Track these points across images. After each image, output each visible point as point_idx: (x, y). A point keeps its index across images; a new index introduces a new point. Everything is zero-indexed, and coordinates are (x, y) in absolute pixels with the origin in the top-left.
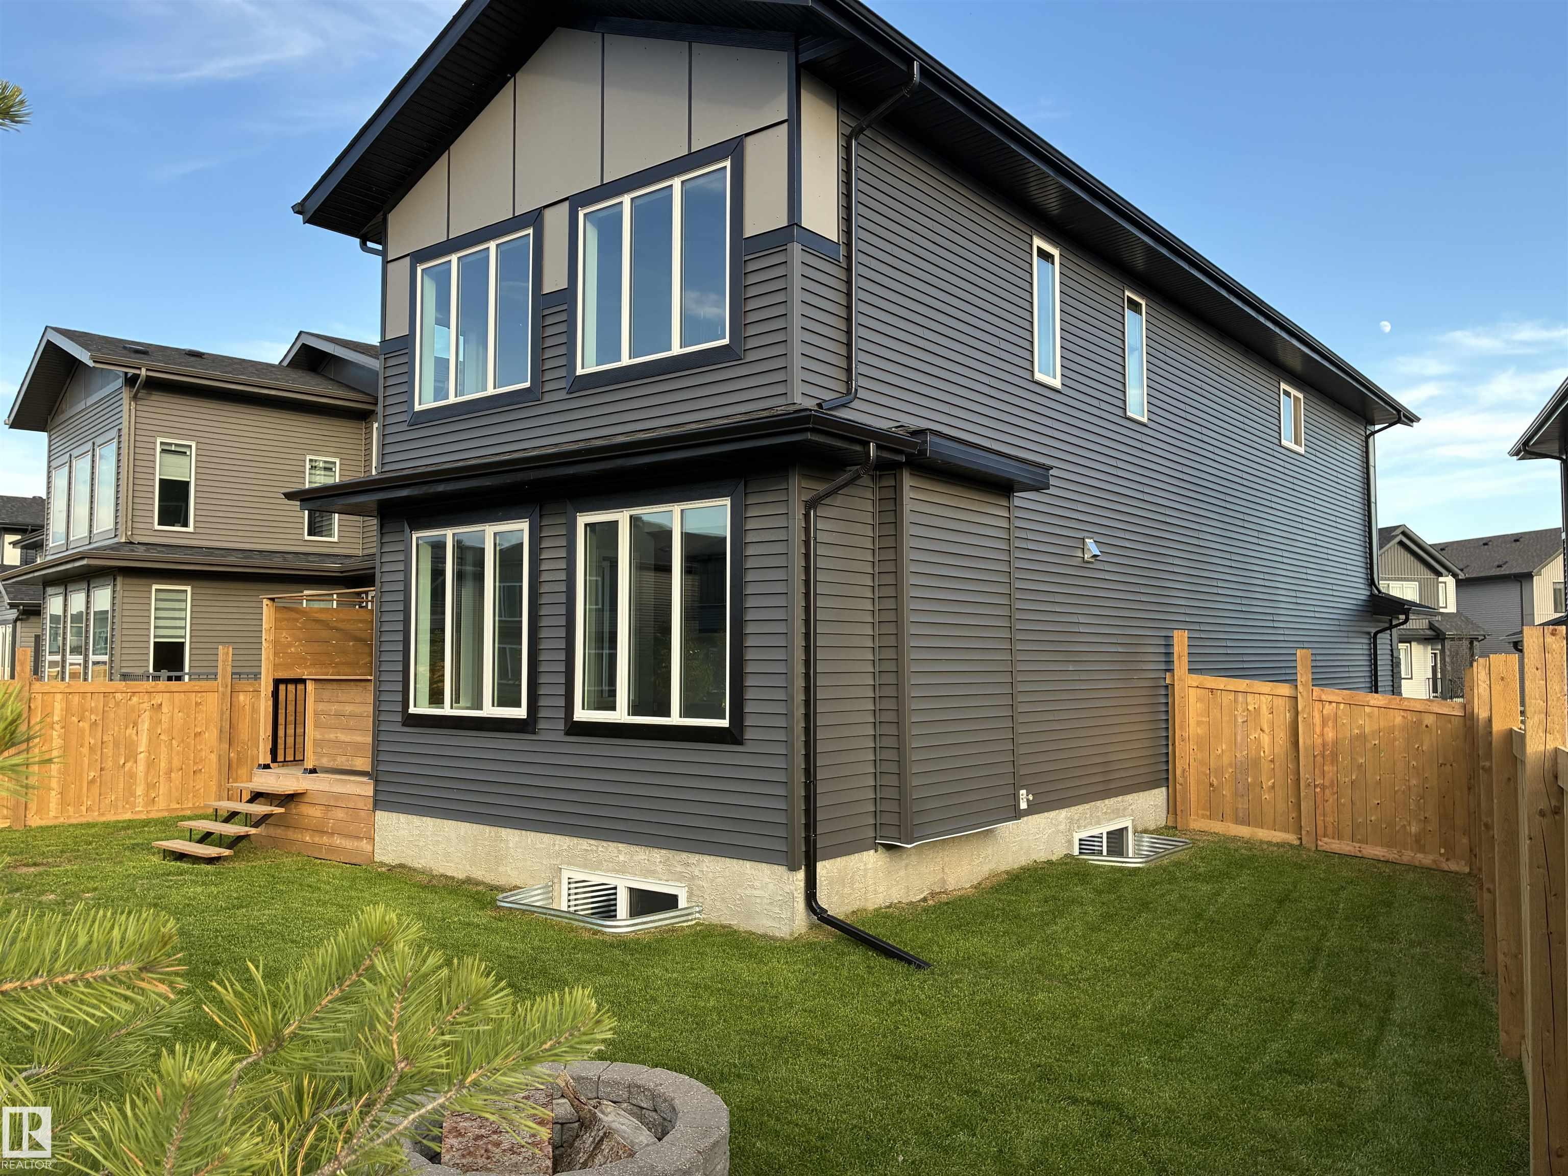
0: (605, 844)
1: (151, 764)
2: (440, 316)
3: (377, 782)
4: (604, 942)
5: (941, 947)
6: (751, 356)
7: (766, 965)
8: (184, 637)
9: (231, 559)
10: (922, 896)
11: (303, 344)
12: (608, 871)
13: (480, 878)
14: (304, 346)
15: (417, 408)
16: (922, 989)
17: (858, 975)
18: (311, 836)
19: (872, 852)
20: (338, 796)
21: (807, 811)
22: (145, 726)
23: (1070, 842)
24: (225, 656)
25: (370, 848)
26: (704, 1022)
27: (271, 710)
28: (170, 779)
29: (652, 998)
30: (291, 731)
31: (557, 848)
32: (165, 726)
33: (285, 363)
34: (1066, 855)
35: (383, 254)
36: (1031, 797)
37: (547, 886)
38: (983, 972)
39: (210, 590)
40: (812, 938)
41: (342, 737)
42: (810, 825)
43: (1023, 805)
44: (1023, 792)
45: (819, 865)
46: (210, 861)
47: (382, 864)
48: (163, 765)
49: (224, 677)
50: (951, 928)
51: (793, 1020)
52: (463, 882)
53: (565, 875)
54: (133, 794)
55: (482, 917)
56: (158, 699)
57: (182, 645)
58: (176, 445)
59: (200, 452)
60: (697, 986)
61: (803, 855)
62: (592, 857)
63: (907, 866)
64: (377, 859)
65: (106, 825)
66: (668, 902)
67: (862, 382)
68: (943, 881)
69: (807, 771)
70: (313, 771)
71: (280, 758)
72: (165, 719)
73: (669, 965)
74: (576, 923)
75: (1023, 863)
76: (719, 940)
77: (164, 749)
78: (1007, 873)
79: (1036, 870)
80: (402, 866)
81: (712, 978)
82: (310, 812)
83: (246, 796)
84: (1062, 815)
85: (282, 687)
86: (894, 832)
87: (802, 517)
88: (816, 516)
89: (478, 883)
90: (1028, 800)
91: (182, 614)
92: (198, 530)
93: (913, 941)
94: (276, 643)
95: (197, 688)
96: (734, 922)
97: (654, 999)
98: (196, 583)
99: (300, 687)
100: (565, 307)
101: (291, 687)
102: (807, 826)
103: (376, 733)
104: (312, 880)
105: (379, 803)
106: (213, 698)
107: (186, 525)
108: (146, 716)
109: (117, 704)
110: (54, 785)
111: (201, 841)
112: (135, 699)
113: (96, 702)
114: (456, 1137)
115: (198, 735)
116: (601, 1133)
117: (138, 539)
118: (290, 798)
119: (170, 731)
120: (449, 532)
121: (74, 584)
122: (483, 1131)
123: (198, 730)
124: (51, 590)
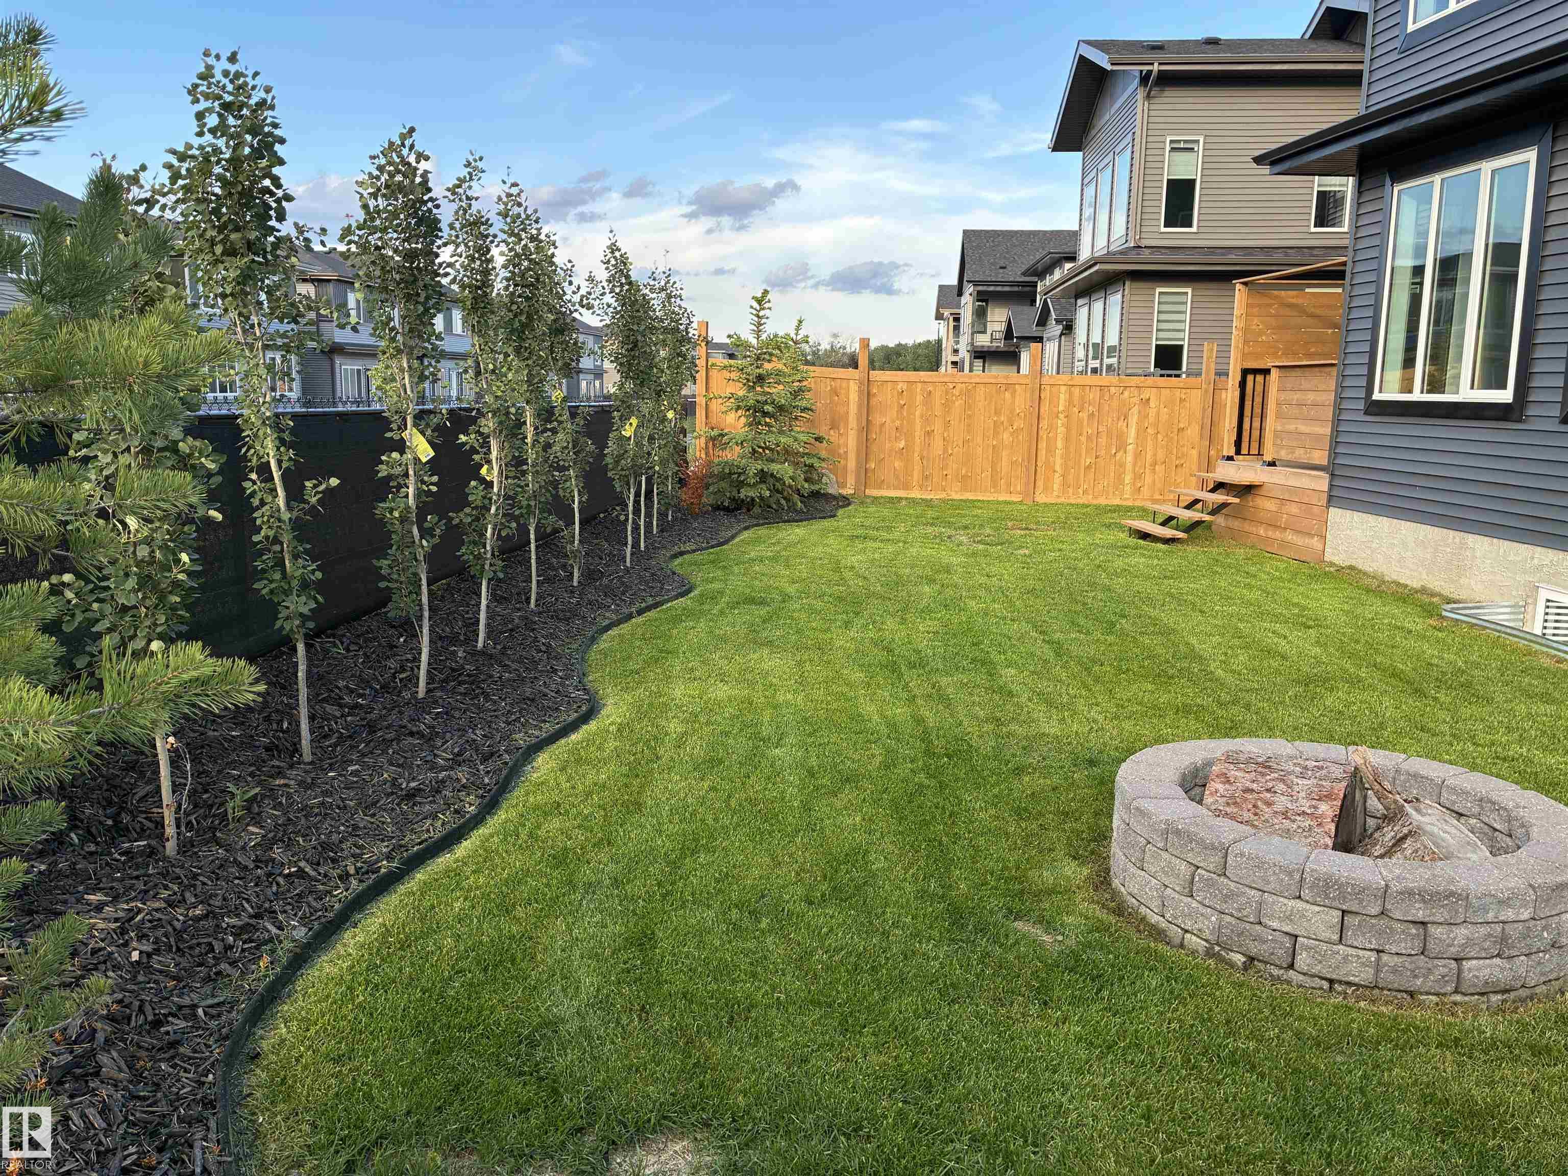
1: (1138, 455)
3: (1333, 475)
8: (1183, 340)
9: (1232, 257)
11: (1327, 8)
13: (1437, 589)
14: (1329, 9)
15: (1410, 28)
18: (1266, 530)
20: (1292, 490)
22: (1134, 419)
24: (1209, 351)
25: (1320, 547)
27: (1237, 400)
28: (1154, 471)
30: (1256, 424)
31: (1536, 561)
32: (1152, 420)
33: (1307, 35)
37: (1515, 606)
39: (1210, 291)
41: (1303, 428)
46: (1166, 541)
47: (1332, 564)
48: (1148, 457)
49: (1207, 373)
52: (1417, 592)
53: (1543, 595)
54: (1122, 482)
56: (1147, 394)
57: (1181, 347)
58: (1185, 141)
59: (1207, 146)
64: (1327, 558)
65: (1097, 507)
70: (1272, 464)
71: (1244, 450)
72: (1152, 413)
74: (1532, 645)
77: (1149, 442)
80: (1351, 568)
82: (1264, 504)
83: (1209, 486)
85: (1250, 378)
89: (1433, 594)
91: (1181, 317)
92: (1202, 230)
94: (1246, 330)
95: (1187, 385)
98: (1197, 285)
99: (1267, 378)
101: (1259, 378)
103: (1337, 421)
104: (1253, 569)
105: (1332, 500)
106: (1196, 395)
107: (1190, 226)
108: (1135, 410)
109: (1111, 397)
110: (1058, 468)
111: (1163, 524)
112: (1126, 393)
113: (1093, 395)
114: (1224, 783)
115: (1181, 430)
116: (1405, 830)
117: (1144, 243)
118: (1247, 490)
119: (1156, 425)
120: (1437, 178)
121: (1095, 291)
122: (1254, 786)
123: (1182, 425)
124: (1080, 302)
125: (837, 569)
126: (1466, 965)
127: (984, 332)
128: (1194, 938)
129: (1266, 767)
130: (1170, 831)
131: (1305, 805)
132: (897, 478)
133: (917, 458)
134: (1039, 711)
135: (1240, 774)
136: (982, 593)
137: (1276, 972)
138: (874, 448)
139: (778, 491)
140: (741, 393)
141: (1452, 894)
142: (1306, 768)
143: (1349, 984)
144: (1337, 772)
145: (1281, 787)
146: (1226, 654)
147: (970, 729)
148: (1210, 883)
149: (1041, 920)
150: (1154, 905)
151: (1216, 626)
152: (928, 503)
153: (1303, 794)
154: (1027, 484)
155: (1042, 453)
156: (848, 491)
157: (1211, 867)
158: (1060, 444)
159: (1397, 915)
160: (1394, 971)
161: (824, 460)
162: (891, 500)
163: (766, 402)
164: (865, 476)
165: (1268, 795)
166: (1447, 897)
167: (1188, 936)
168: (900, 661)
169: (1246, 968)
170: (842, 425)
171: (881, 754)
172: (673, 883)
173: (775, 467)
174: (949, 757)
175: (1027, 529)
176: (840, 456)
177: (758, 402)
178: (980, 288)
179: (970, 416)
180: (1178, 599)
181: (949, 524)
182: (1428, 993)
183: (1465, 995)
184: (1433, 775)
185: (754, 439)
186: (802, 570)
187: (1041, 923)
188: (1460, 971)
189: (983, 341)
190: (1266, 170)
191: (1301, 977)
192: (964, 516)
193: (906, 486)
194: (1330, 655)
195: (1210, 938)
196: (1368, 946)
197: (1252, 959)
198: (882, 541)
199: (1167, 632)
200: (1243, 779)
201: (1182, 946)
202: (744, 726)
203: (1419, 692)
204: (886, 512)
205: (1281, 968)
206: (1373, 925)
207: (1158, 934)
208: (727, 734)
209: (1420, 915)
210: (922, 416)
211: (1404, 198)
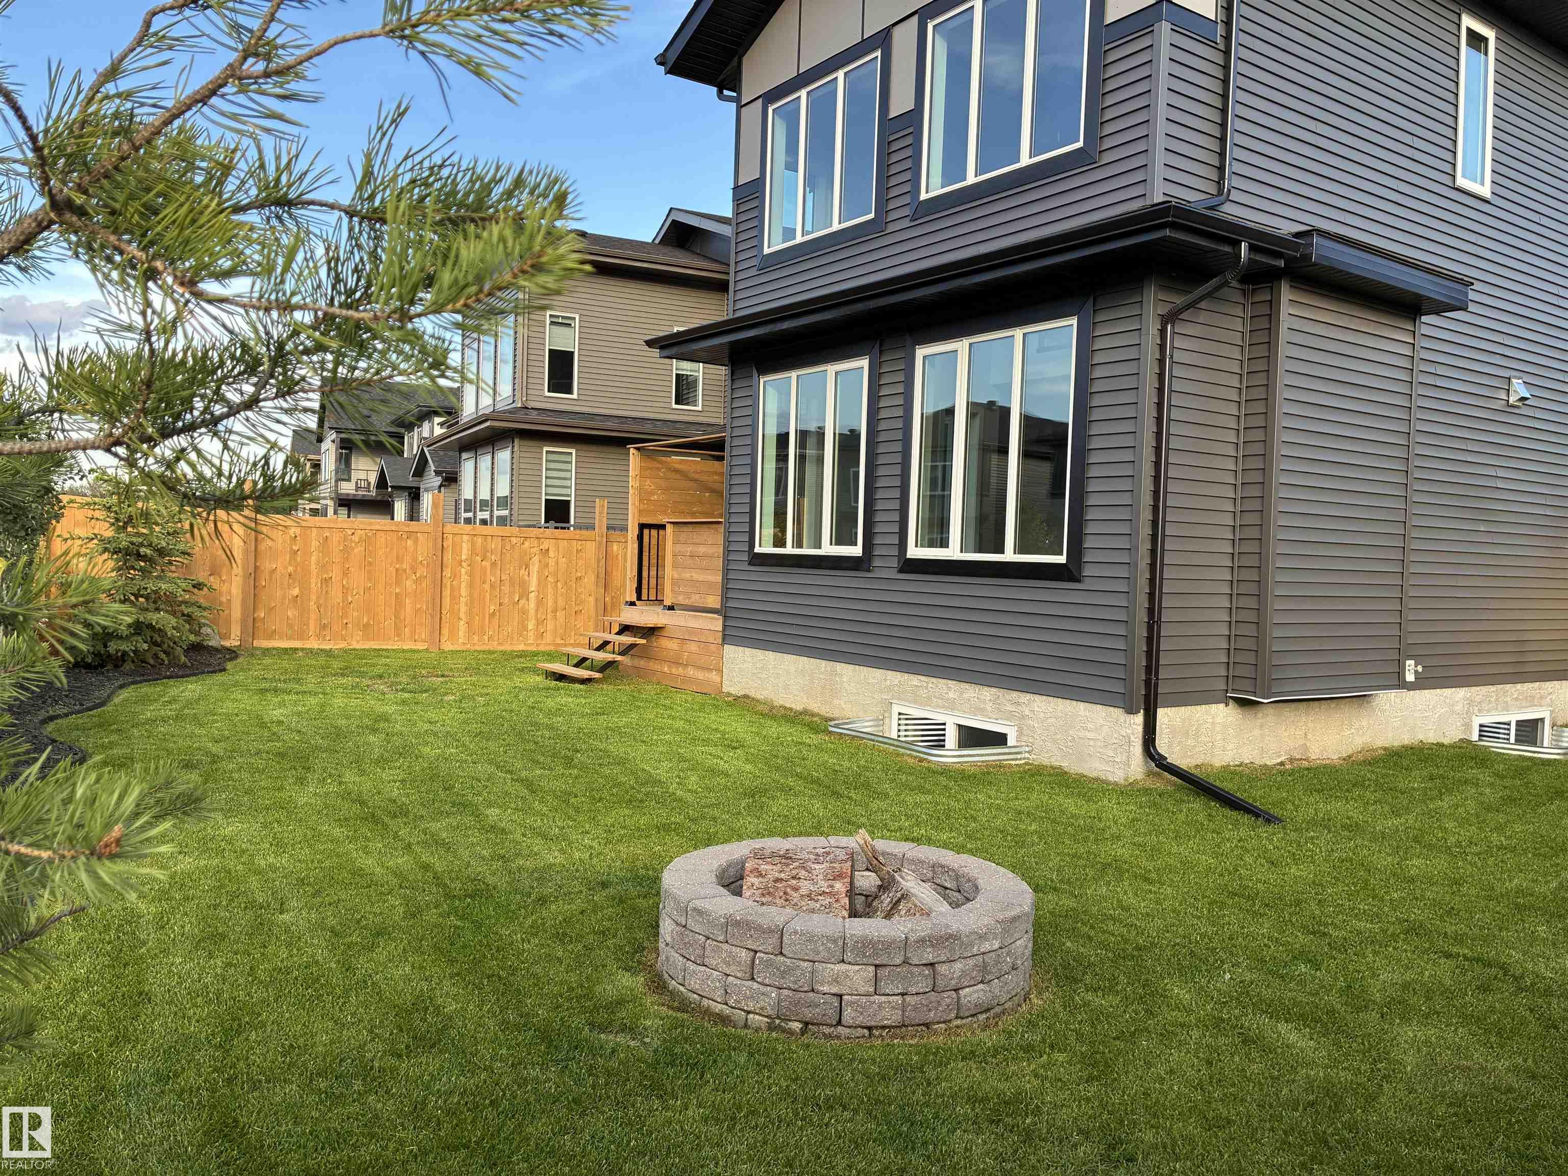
0: (934, 680)
1: (540, 602)
2: (789, 159)
3: (726, 617)
4: (928, 769)
5: (1297, 808)
6: (1107, 158)
7: (1096, 803)
8: (570, 496)
9: (609, 424)
10: (1279, 761)
11: (673, 221)
12: (938, 706)
13: (816, 710)
14: (674, 222)
15: (766, 251)
16: (1271, 841)
17: (1197, 821)
18: (669, 667)
19: (1222, 706)
20: (690, 631)
21: (1149, 653)
22: (535, 568)
23: (1468, 726)
24: (601, 507)
25: (718, 679)
26: (1023, 842)
27: (636, 551)
28: (555, 617)
29: (972, 817)
30: (653, 573)
31: (888, 683)
32: (551, 569)
33: (657, 241)
34: (1461, 740)
35: (737, 100)
36: (1420, 669)
37: (877, 720)
38: (1346, 833)
39: (593, 453)
40: (1149, 784)
41: (697, 576)
42: (1152, 667)
43: (1410, 677)
44: (1410, 663)
45: (1160, 712)
46: (584, 681)
47: (729, 694)
48: (550, 604)
49: (600, 527)
50: (1310, 791)
51: (1122, 851)
52: (801, 714)
53: (896, 709)
54: (525, 628)
55: (815, 739)
56: (545, 545)
57: (568, 502)
58: (563, 317)
59: (583, 324)
60: (1020, 813)
61: (1142, 699)
62: (923, 693)
63: (1261, 726)
64: (725, 689)
65: (504, 653)
66: (999, 739)
67: (1237, 182)
68: (1305, 748)
69: (1151, 611)
70: (671, 608)
71: (644, 597)
72: (552, 562)
73: (993, 793)
74: (903, 751)
75: (1406, 742)
76: (1047, 779)
77: (550, 590)
78: (1385, 749)
79: (1421, 750)
80: (746, 696)
81: (1038, 807)
82: (666, 644)
83: (616, 629)
84: (1460, 694)
85: (646, 532)
86: (1247, 685)
87: (1156, 333)
88: (1174, 333)
89: (813, 715)
90: (1416, 672)
91: (567, 475)
92: (582, 397)
93: (1264, 798)
94: (641, 489)
95: (577, 537)
96: (1065, 764)
97: (974, 819)
98: (578, 446)
99: (661, 532)
100: (911, 130)
101: (654, 532)
102: (1148, 669)
103: (726, 571)
104: (667, 702)
105: (727, 637)
106: (591, 547)
107: (569, 391)
108: (536, 559)
109: (513, 547)
110: (462, 615)
111: (577, 665)
112: (527, 544)
113: (495, 544)
114: (757, 877)
115: (579, 579)
116: (899, 895)
117: (531, 404)
118: (651, 632)
119: (556, 574)
120: (794, 374)
121: (481, 446)
122: (782, 875)
123: (579, 575)
124: (465, 455)
125: (263, 725)
126: (962, 993)
127: (349, 480)
128: (757, 1017)
129: (787, 858)
130: (731, 923)
131: (824, 885)
132: (290, 626)
133: (313, 606)
134: (538, 845)
135: (769, 867)
136: (431, 739)
137: (827, 1030)
138: (263, 596)
139: (156, 644)
140: (109, 533)
141: (951, 936)
142: (817, 855)
143: (883, 1027)
144: (842, 855)
145: (803, 873)
146: (679, 777)
147: (480, 869)
148: (769, 964)
149: (623, 1029)
150: (718, 995)
151: (661, 753)
152: (328, 653)
153: (821, 877)
154: (432, 632)
155: (447, 601)
156: (232, 642)
157: (770, 949)
158: (464, 592)
159: (915, 961)
160: (915, 1009)
161: (205, 609)
162: (286, 651)
163: (141, 545)
164: (252, 626)
165: (794, 882)
166: (947, 939)
167: (751, 1016)
168: (379, 812)
169: (803, 1032)
170: (224, 571)
171: (401, 904)
172: (233, 1066)
173: (154, 617)
174: (471, 896)
175: (443, 676)
176: (221, 604)
177: (132, 543)
178: (343, 436)
179: (370, 564)
180: (617, 730)
181: (362, 675)
182: (939, 1023)
183: (962, 1018)
184: (896, 851)
185: (126, 585)
186: (219, 727)
187: (623, 1031)
188: (959, 998)
189: (348, 488)
190: (656, 352)
191: (848, 1030)
192: (374, 665)
193: (302, 636)
194: (761, 770)
195: (770, 1012)
196: (897, 991)
197: (806, 1024)
198: (297, 693)
199: (621, 762)
200: (772, 871)
201: (746, 1026)
202: (233, 897)
203: (836, 794)
204: (285, 664)
205: (832, 1026)
206: (899, 973)
207: (724, 1020)
208: (216, 907)
209: (930, 958)
210: (318, 562)
211: (769, 389)
